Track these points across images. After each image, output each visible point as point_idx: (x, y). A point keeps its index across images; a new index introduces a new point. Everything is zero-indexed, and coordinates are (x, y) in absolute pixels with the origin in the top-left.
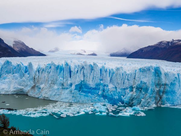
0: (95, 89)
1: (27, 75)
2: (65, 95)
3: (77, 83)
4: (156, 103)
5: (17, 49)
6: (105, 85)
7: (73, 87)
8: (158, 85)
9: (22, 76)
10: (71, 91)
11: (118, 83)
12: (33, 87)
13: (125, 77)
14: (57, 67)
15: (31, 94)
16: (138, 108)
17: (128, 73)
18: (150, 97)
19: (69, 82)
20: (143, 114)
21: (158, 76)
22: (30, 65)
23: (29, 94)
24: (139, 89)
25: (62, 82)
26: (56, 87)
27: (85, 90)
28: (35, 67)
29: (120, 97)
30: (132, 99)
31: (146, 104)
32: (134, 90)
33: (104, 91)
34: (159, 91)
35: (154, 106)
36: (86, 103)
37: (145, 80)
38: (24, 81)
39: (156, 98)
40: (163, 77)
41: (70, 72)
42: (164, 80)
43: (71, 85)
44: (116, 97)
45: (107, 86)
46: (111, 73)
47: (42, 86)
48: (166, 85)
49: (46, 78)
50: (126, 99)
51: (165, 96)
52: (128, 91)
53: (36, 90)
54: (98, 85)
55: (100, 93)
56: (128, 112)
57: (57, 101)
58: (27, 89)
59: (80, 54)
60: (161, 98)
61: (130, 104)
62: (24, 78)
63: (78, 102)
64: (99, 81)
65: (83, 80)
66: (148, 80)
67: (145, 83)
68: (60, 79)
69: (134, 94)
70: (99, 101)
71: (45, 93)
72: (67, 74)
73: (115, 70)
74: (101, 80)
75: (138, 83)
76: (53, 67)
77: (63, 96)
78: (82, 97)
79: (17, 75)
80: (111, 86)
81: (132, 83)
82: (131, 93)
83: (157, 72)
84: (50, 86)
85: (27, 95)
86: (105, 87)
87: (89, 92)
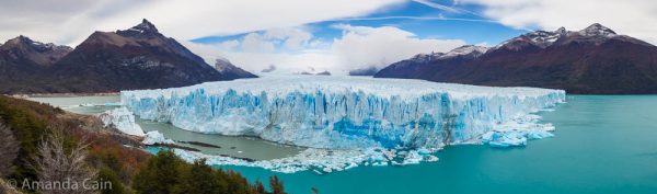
0: (363, 127)
1: (258, 109)
2: (319, 137)
3: (336, 121)
4: (445, 141)
5: (220, 70)
6: (376, 122)
7: (331, 126)
8: (446, 117)
9: (251, 110)
10: (327, 133)
11: (394, 118)
12: (269, 127)
13: (404, 109)
14: (305, 98)
15: (265, 136)
16: (424, 150)
17: (407, 102)
18: (437, 134)
19: (324, 119)
20: (435, 159)
21: (446, 105)
22: (264, 94)
23: (262, 136)
24: (423, 124)
25: (313, 119)
26: (303, 127)
27: (348, 129)
28: (270, 98)
29: (398, 137)
30: (414, 139)
31: (432, 144)
32: (417, 126)
33: (375, 129)
34: (447, 125)
35: (443, 145)
36: (350, 149)
37: (430, 112)
38: (254, 117)
39: (443, 135)
40: (451, 106)
41: (325, 104)
42: (453, 111)
43: (327, 123)
44: (393, 138)
45: (380, 123)
46: (385, 105)
47: (282, 125)
48: (455, 116)
49: (288, 114)
50: (406, 139)
51: (454, 131)
52: (408, 127)
53: (274, 131)
54: (366, 122)
55: (370, 133)
56: (414, 158)
57: (307, 148)
58: (259, 129)
59: (306, 74)
60: (449, 133)
61: (412, 147)
62: (254, 114)
63: (338, 148)
64: (367, 117)
65: (344, 115)
66: (434, 111)
67: (430, 116)
68: (310, 114)
69: (417, 131)
70: (369, 145)
71: (288, 136)
72: (320, 107)
73: (389, 99)
74: (371, 114)
75: (421, 116)
76: (298, 98)
77: (315, 140)
78: (344, 141)
79: (244, 109)
80: (385, 123)
81: (412, 116)
82: (413, 131)
83: (445, 100)
84: (295, 126)
85: (259, 137)
86: (377, 125)
87: (354, 133)
